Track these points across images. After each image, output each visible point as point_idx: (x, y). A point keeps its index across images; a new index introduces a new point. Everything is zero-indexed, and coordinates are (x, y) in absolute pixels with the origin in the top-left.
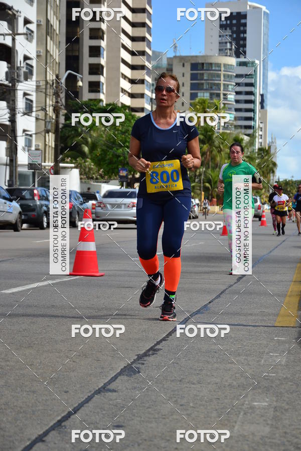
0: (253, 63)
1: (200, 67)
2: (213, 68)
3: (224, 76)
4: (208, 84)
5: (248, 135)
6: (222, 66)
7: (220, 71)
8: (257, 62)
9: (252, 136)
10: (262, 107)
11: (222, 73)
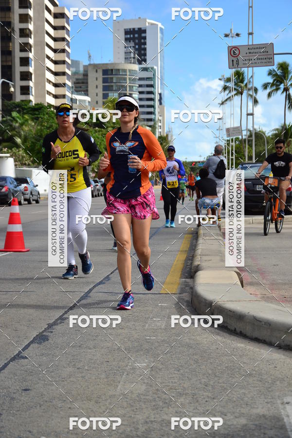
0: (152, 68)
1: (110, 72)
2: (121, 73)
3: (130, 79)
4: (117, 86)
5: (150, 126)
6: (128, 71)
7: (126, 75)
8: (155, 67)
9: (153, 128)
10: (161, 104)
11: (128, 77)
